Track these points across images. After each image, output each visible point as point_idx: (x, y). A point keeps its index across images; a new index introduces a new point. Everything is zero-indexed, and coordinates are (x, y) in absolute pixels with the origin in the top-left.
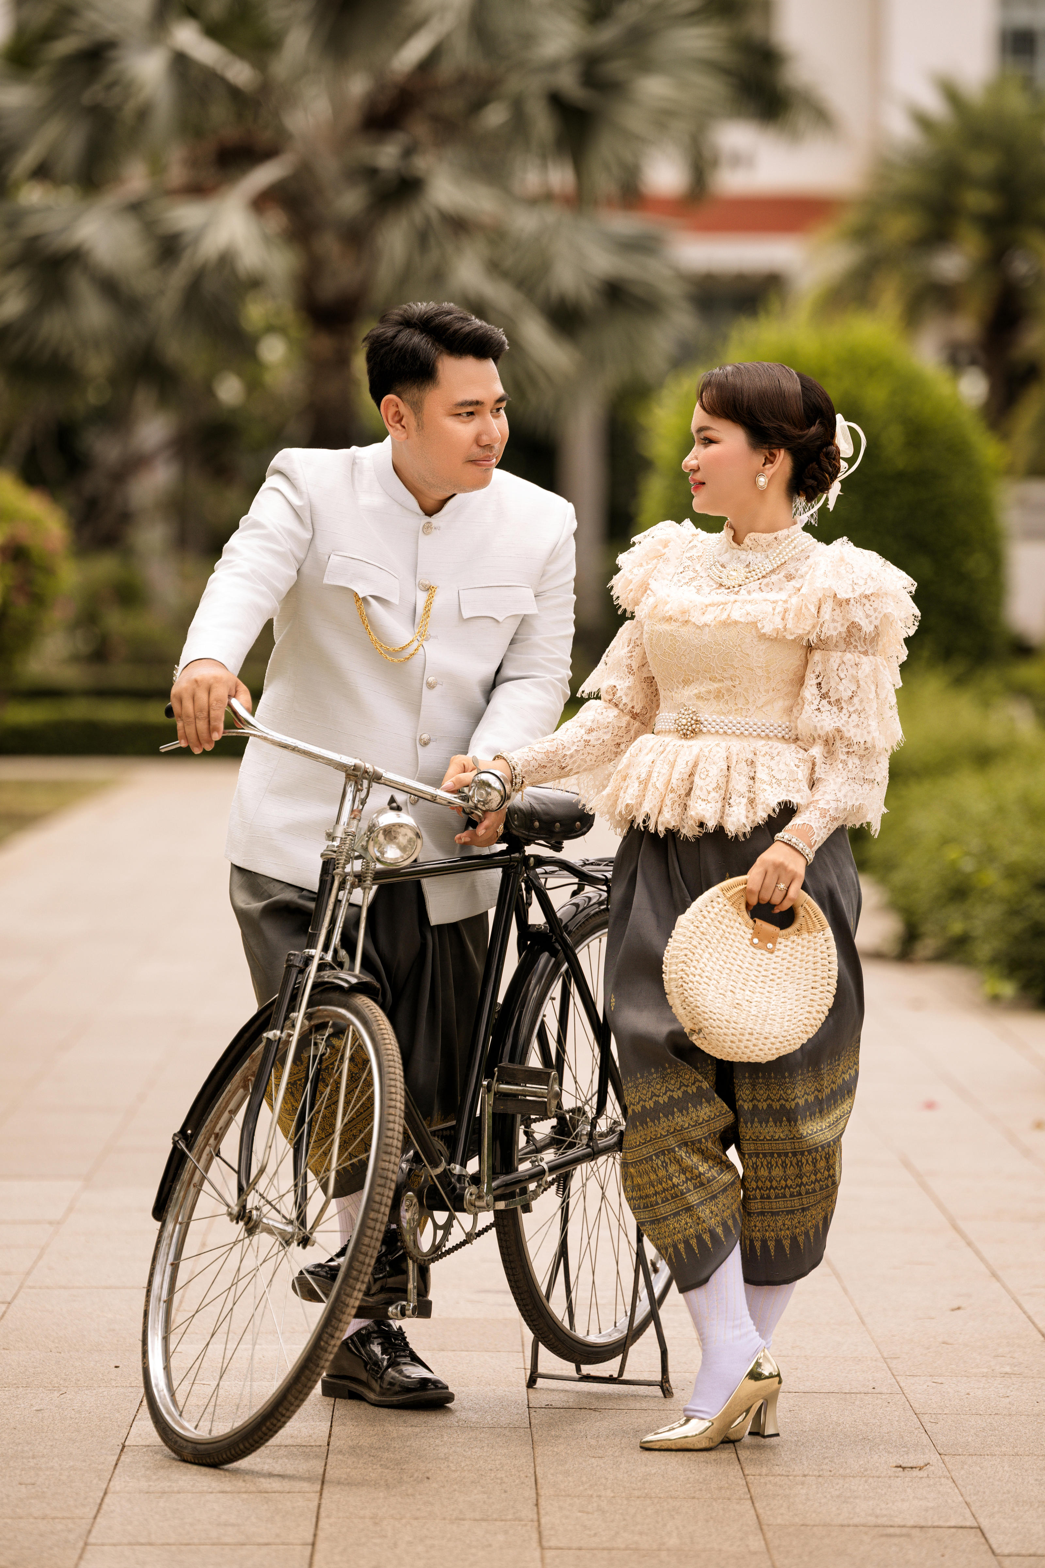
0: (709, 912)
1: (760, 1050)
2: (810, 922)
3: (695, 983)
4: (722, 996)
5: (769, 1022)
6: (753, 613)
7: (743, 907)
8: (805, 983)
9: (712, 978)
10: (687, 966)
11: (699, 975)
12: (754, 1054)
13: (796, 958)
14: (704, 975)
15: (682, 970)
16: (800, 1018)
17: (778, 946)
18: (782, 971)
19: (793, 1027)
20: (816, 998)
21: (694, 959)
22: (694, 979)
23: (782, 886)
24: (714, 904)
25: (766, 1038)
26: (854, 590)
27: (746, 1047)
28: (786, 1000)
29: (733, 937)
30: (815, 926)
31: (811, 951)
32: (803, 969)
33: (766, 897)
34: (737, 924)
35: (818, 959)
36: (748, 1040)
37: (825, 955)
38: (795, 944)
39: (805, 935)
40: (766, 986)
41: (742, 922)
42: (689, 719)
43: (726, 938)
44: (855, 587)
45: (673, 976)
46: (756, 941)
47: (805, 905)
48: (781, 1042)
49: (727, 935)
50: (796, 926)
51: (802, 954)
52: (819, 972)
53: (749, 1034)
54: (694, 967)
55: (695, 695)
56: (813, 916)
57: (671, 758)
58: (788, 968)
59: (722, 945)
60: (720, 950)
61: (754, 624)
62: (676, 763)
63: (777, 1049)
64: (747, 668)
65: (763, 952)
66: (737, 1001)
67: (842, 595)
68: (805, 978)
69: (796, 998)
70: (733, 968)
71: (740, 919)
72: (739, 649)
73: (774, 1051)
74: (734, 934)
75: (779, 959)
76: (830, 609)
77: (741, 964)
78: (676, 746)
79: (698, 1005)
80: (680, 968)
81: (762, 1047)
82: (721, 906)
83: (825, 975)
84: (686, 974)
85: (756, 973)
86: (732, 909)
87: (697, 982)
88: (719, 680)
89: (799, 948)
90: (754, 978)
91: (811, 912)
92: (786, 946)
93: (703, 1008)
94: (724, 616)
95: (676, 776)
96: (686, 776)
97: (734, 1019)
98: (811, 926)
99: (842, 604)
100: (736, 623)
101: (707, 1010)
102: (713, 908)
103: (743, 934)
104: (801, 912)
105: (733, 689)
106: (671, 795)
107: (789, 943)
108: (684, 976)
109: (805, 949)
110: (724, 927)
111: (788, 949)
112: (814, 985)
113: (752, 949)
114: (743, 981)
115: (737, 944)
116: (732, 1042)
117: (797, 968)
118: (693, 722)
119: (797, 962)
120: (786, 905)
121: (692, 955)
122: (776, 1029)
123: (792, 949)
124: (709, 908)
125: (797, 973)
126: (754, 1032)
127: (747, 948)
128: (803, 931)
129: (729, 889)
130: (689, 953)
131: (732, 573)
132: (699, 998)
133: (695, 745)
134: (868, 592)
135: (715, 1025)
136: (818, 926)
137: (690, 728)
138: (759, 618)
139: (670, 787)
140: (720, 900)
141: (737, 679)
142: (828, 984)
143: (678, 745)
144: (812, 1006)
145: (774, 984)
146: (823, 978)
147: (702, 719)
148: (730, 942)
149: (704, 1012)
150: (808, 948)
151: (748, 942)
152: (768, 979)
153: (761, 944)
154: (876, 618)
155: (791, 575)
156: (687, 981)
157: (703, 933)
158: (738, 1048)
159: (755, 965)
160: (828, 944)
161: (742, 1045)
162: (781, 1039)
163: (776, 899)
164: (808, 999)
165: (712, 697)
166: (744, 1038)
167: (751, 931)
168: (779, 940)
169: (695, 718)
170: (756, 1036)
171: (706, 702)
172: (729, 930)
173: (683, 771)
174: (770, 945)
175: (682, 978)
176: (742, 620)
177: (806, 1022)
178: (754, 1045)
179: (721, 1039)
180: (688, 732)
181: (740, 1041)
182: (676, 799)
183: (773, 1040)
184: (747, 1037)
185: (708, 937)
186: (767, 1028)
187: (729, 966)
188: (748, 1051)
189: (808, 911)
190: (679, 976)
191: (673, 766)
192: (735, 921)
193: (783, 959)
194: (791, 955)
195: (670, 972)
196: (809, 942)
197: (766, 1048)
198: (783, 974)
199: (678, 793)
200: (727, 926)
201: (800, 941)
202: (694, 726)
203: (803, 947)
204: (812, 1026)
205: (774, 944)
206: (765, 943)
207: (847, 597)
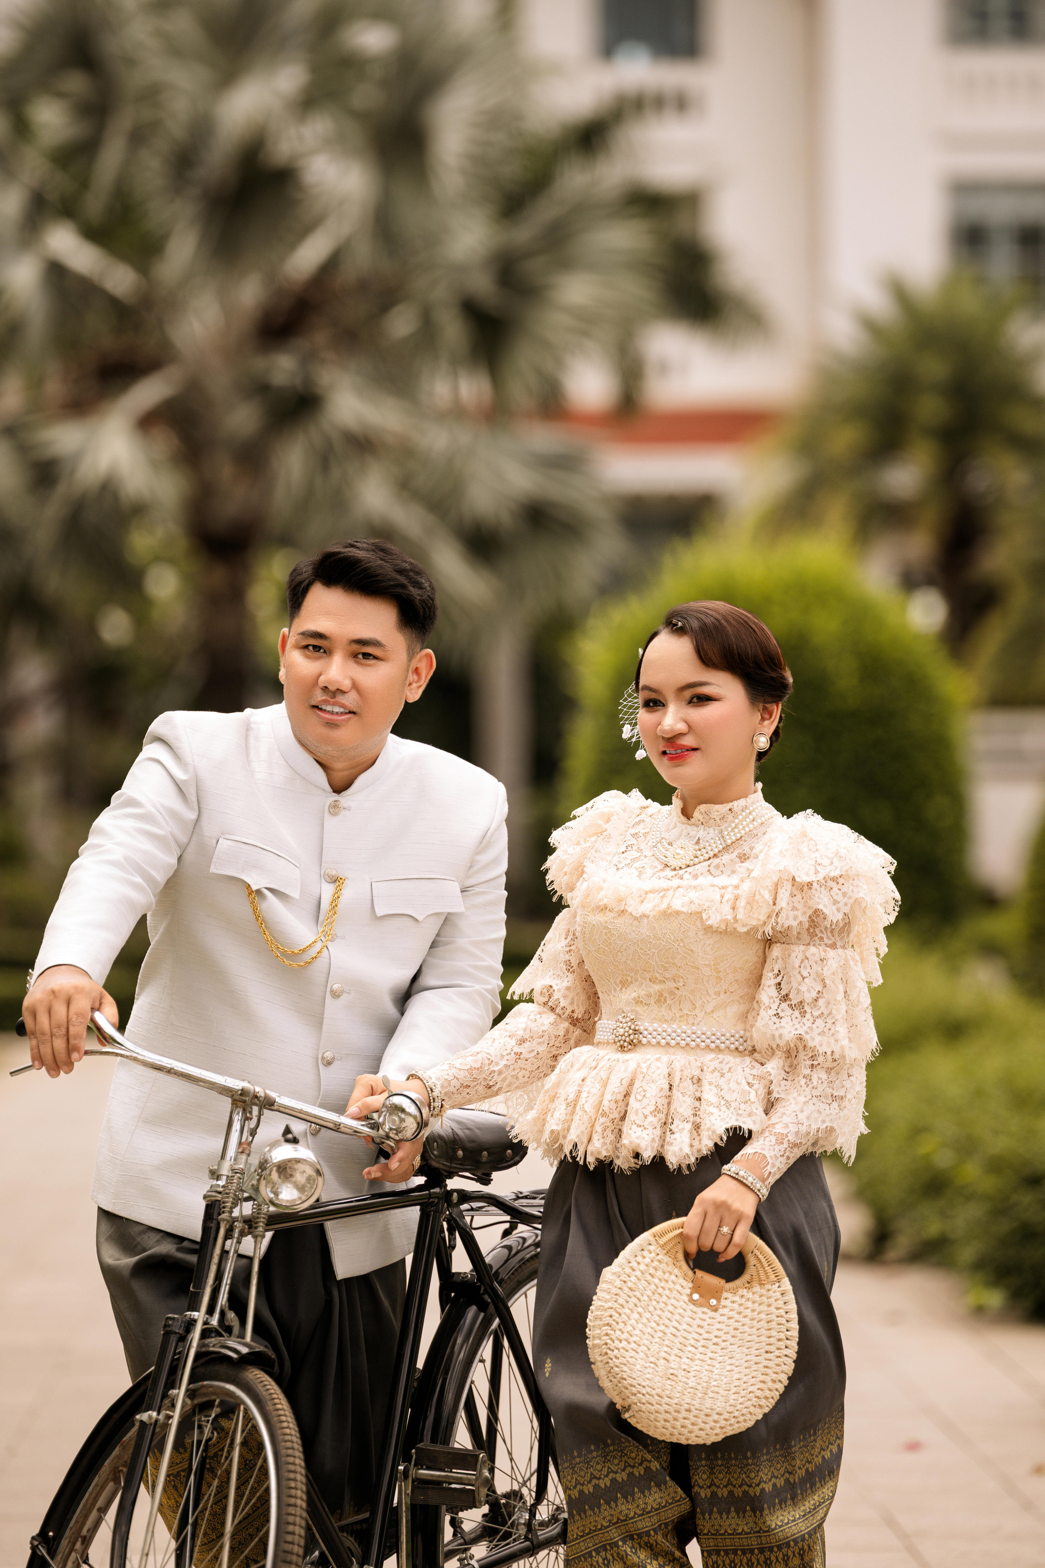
0: (639, 1263)
1: (701, 1429)
2: (761, 1272)
3: (621, 1350)
4: (652, 1365)
5: (711, 1395)
6: (697, 901)
7: (681, 1256)
8: (757, 1346)
9: (641, 1344)
10: (612, 1330)
11: (626, 1340)
12: (693, 1435)
13: (745, 1317)
14: (631, 1339)
15: (607, 1335)
16: (751, 1389)
17: (723, 1302)
18: (727, 1333)
19: (741, 1400)
20: (771, 1364)
21: (620, 1321)
22: (621, 1345)
23: (725, 1230)
24: (645, 1253)
25: (707, 1415)
26: (817, 872)
27: (683, 1427)
28: (733, 1367)
29: (667, 1292)
30: (768, 1277)
31: (764, 1308)
32: (754, 1330)
33: (707, 1243)
34: (673, 1277)
35: (773, 1317)
36: (685, 1418)
37: (782, 1312)
38: (744, 1300)
39: (757, 1288)
40: (708, 1351)
41: (679, 1274)
42: (627, 1029)
43: (659, 1294)
44: (819, 868)
45: (598, 1342)
46: (696, 1296)
47: (756, 1251)
48: (726, 1420)
49: (660, 1290)
50: (745, 1277)
51: (753, 1311)
52: (773, 1333)
53: (687, 1410)
54: (620, 1330)
55: (634, 999)
56: (766, 1265)
57: (603, 1075)
58: (736, 1329)
59: (654, 1303)
60: (651, 1309)
61: (698, 914)
62: (609, 1081)
63: (722, 1428)
64: (692, 967)
65: (705, 1310)
66: (671, 1371)
67: (802, 878)
68: (757, 1340)
69: (746, 1364)
70: (668, 1331)
71: (676, 1271)
72: (682, 944)
73: (718, 1431)
74: (669, 1289)
75: (724, 1319)
76: (788, 895)
77: (677, 1325)
78: (610, 1061)
79: (625, 1376)
80: (604, 1333)
81: (702, 1425)
82: (653, 1255)
83: (782, 1336)
84: (611, 1339)
85: (696, 1336)
86: (666, 1259)
87: (623, 1348)
88: (660, 982)
89: (749, 1304)
90: (693, 1342)
91: (763, 1261)
92: (733, 1302)
93: (630, 1381)
94: (664, 906)
95: (608, 1097)
96: (620, 1097)
97: (668, 1392)
98: (763, 1277)
99: (803, 888)
100: (678, 913)
101: (634, 1383)
102: (644, 1257)
103: (680, 1288)
104: (751, 1260)
105: (676, 991)
106: (602, 1120)
107: (737, 1298)
108: (609, 1341)
109: (757, 1305)
110: (657, 1281)
111: (735, 1306)
112: (768, 1348)
113: (692, 1307)
114: (680, 1346)
115: (673, 1301)
116: (665, 1421)
117: (746, 1328)
118: (631, 1031)
119: (747, 1321)
120: (732, 1253)
121: (617, 1315)
122: (719, 1404)
123: (741, 1305)
124: (639, 1259)
125: (746, 1335)
126: (693, 1408)
127: (685, 1306)
128: (754, 1284)
129: (662, 1235)
130: (614, 1313)
131: (679, 850)
132: (625, 1368)
133: (633, 1059)
134: (832, 874)
135: (644, 1401)
136: (773, 1277)
137: (627, 1039)
138: (705, 907)
139: (601, 1111)
140: (651, 1248)
141: (681, 980)
142: (786, 1347)
143: (612, 1059)
144: (766, 1375)
145: (717, 1349)
146: (779, 1340)
147: (642, 1028)
148: (665, 1299)
149: (632, 1385)
150: (760, 1304)
151: (686, 1299)
152: (710, 1343)
153: (702, 1300)
154: (846, 904)
155: (745, 854)
156: (612, 1348)
157: (631, 1289)
158: (674, 1428)
159: (695, 1326)
160: (786, 1298)
161: (678, 1424)
162: (726, 1416)
163: (719, 1246)
164: (761, 1366)
165: (653, 1001)
166: (680, 1416)
167: (691, 1285)
168: (725, 1295)
169: (633, 1027)
170: (695, 1412)
171: (646, 1007)
172: (663, 1284)
173: (616, 1090)
174: (713, 1302)
175: (606, 1344)
176: (684, 909)
177: (759, 1393)
178: (693, 1424)
179: (652, 1417)
180: (626, 1044)
181: (675, 1419)
182: (609, 1124)
183: (716, 1417)
184: (684, 1414)
185: (637, 1293)
186: (708, 1403)
187: (662, 1328)
188: (685, 1431)
189: (759, 1259)
190: (603, 1342)
191: (605, 1084)
192: (670, 1273)
193: (729, 1318)
194: (739, 1313)
195: (595, 1338)
196: (761, 1296)
197: (707, 1427)
198: (729, 1337)
199: (611, 1116)
200: (660, 1280)
201: (750, 1295)
202: (632, 1037)
203: (754, 1302)
204: (766, 1398)
205: (718, 1300)
206: (706, 1295)
207: (809, 880)
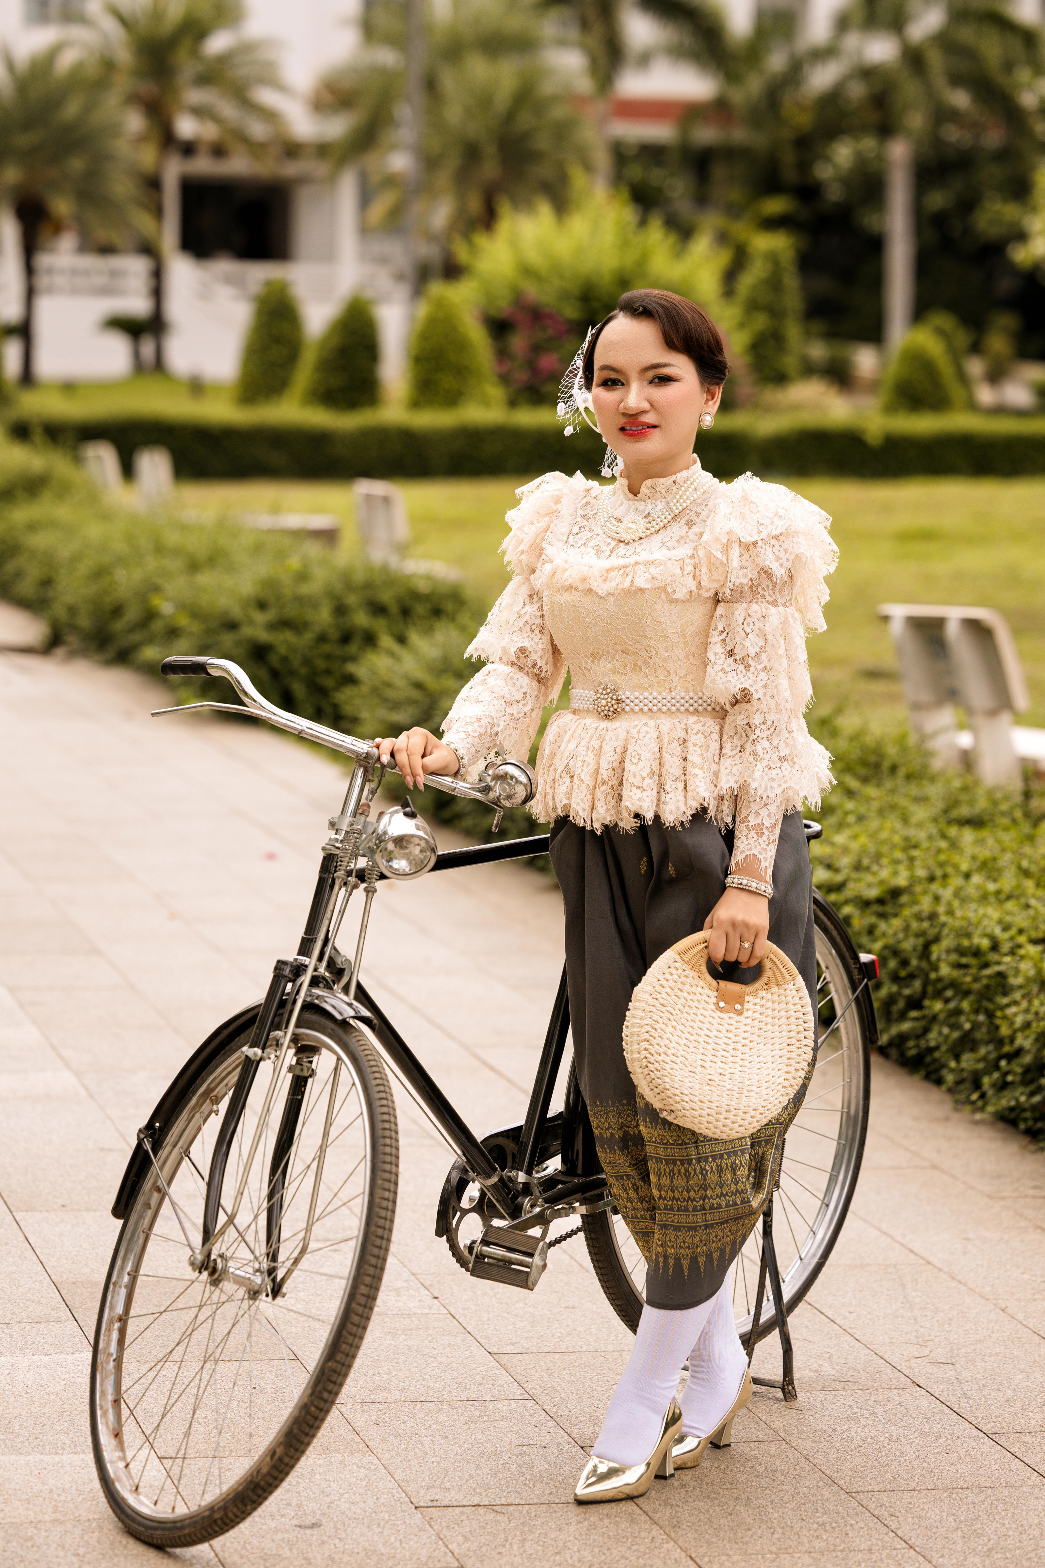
0: (667, 980)
1: (740, 1126)
2: (778, 974)
3: (662, 1063)
4: (692, 1074)
5: (746, 1093)
6: (659, 577)
7: (704, 968)
8: (780, 1041)
9: (679, 1055)
10: (650, 1044)
11: (665, 1053)
12: (734, 1131)
13: (767, 1016)
14: (669, 1052)
15: (646, 1049)
16: (779, 1080)
17: (746, 1006)
18: (753, 1034)
19: (772, 1093)
20: (793, 1055)
21: (656, 1036)
22: (660, 1059)
23: (746, 945)
24: (672, 970)
25: (745, 1113)
26: (759, 532)
27: (724, 1126)
28: (762, 1064)
29: (696, 1004)
30: (784, 978)
31: (783, 1006)
32: (776, 1027)
33: (731, 955)
34: (700, 989)
35: (791, 1013)
36: (726, 1118)
37: (799, 1007)
38: (764, 1001)
39: (775, 989)
40: (739, 1054)
41: (704, 985)
42: (609, 700)
43: (689, 1006)
44: (761, 528)
45: (636, 1056)
46: (722, 1004)
47: (772, 956)
48: (761, 1114)
49: (690, 1003)
50: (763, 980)
51: (774, 1010)
52: (793, 1027)
53: (727, 1111)
54: (658, 1044)
55: (611, 670)
56: (781, 966)
57: (596, 744)
58: (760, 1029)
59: (686, 1015)
60: (684, 1021)
61: (664, 589)
62: (603, 750)
63: (758, 1121)
64: (662, 636)
65: (732, 1015)
66: (710, 1077)
67: (748, 539)
68: (779, 1035)
69: (772, 1060)
70: (701, 1040)
71: (701, 983)
72: (650, 618)
73: (756, 1124)
74: (698, 1001)
75: (749, 1021)
76: (737, 554)
77: (708, 1033)
78: (599, 730)
79: (668, 1087)
80: (643, 1047)
81: (742, 1122)
82: (680, 971)
83: (801, 1028)
84: (650, 1053)
85: (726, 1040)
86: (691, 973)
87: (663, 1061)
88: (633, 653)
89: (770, 1004)
90: (724, 1047)
91: (778, 963)
92: (755, 1004)
93: (673, 1091)
94: (627, 583)
95: (604, 765)
96: (616, 764)
97: (709, 1097)
98: (780, 978)
99: (748, 547)
100: (642, 590)
101: (677, 1092)
102: (672, 974)
103: (707, 999)
104: (768, 964)
105: (649, 660)
106: (603, 788)
107: (758, 1000)
108: (648, 1055)
109: (776, 1004)
110: (686, 995)
111: (758, 1007)
112: (789, 1041)
113: (719, 1014)
114: (713, 1052)
115: (702, 1011)
116: (708, 1123)
117: (769, 1027)
118: (613, 702)
119: (769, 1020)
121: (653, 1031)
122: (754, 1101)
123: (762, 1006)
124: (668, 976)
125: (770, 1032)
126: (732, 1109)
127: (713, 1014)
128: (772, 985)
129: (686, 952)
130: (650, 1029)
131: (630, 525)
132: (667, 1080)
133: (619, 728)
134: (774, 533)
135: (688, 1108)
136: (788, 976)
137: (611, 709)
139: (599, 780)
140: (677, 965)
141: (653, 650)
142: (805, 1038)
143: (601, 728)
144: (790, 1065)
145: (747, 1049)
146: (798, 1033)
147: (623, 697)
148: (694, 1010)
149: (675, 1095)
150: (779, 1003)
151: (714, 1007)
152: (740, 1045)
153: (728, 1007)
154: (787, 560)
155: (692, 521)
156: (652, 1061)
157: (663, 1005)
158: (716, 1128)
159: (724, 1032)
160: (801, 994)
161: (720, 1124)
162: (761, 1110)
163: (742, 958)
164: (784, 1058)
165: (629, 670)
166: (721, 1117)
167: (716, 994)
168: (747, 998)
169: (615, 697)
170: (734, 1112)
171: (623, 677)
172: (691, 997)
173: (612, 759)
174: (738, 1007)
175: (646, 1058)
176: (648, 586)
177: (786, 1083)
178: (733, 1123)
179: (696, 1121)
180: (610, 714)
181: (717, 1120)
182: (609, 791)
183: (753, 1113)
184: (725, 1114)
185: (669, 1009)
186: (744, 1101)
187: (695, 1037)
188: (726, 1129)
189: (774, 963)
190: (642, 1057)
191: (599, 753)
192: (697, 986)
193: (753, 1020)
194: (761, 1014)
195: (632, 1052)
196: (779, 996)
197: (746, 1123)
198: (755, 1037)
199: (610, 784)
200: (689, 993)
201: (769, 996)
202: (615, 706)
203: (773, 1002)
204: (792, 1086)
205: (742, 1004)
206: (733, 1004)
207: (752, 540)
